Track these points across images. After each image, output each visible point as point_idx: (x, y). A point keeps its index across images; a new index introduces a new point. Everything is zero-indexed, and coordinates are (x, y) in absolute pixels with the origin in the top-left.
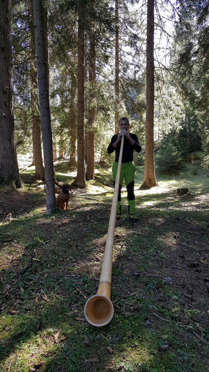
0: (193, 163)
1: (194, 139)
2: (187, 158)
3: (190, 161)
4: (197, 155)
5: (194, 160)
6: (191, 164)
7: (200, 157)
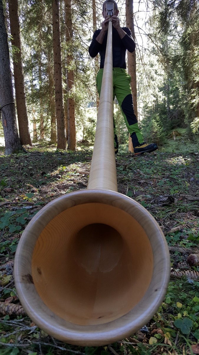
0: (175, 139)
1: (174, 116)
2: (169, 134)
3: (172, 137)
4: (178, 131)
5: (176, 136)
6: (173, 140)
7: (181, 133)
